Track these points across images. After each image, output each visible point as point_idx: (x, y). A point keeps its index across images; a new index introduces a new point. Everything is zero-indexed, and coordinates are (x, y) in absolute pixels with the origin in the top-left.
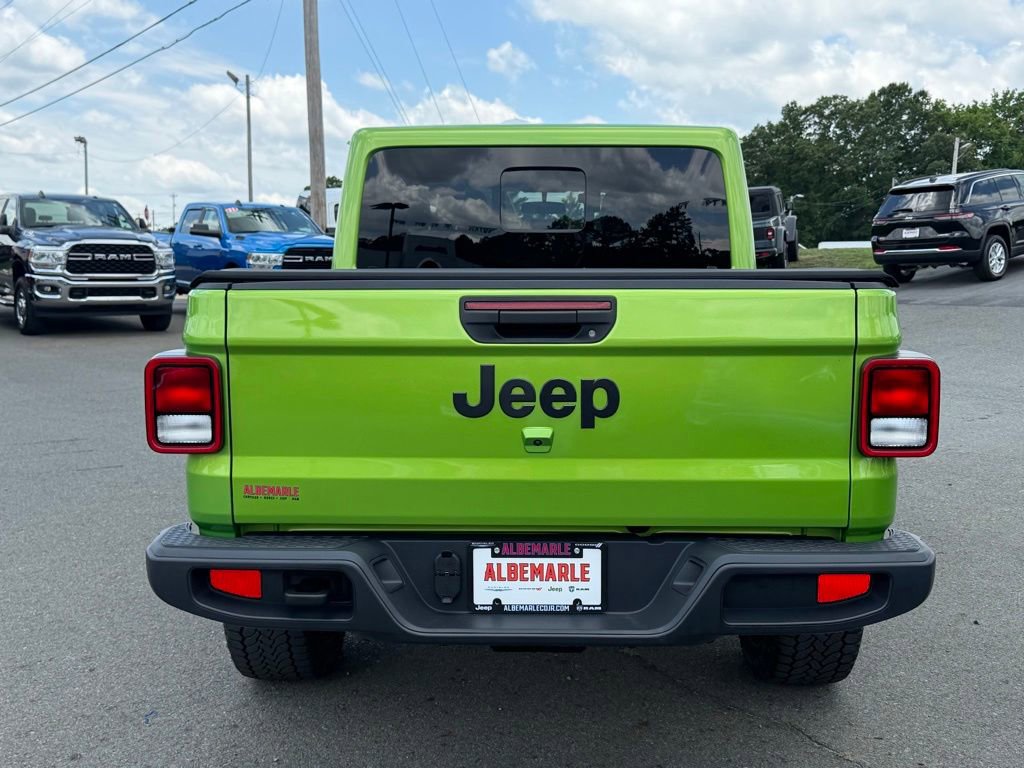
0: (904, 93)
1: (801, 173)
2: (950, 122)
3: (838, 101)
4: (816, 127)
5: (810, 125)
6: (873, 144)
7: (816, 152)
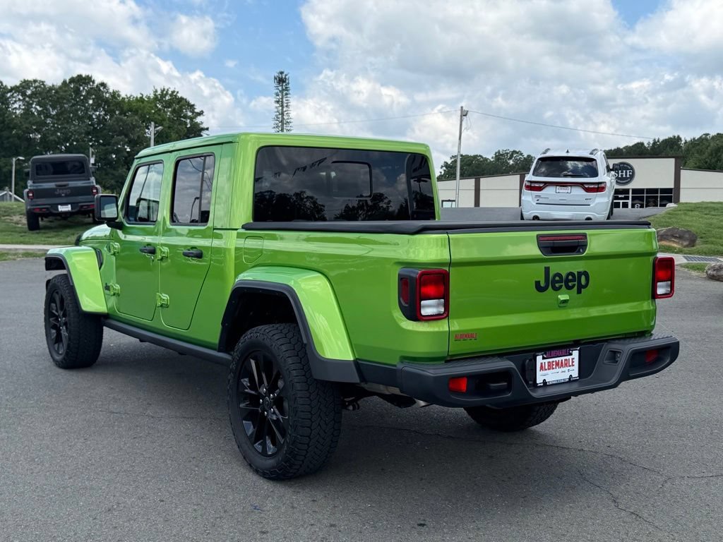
0: (89, 83)
1: (11, 140)
2: (125, 108)
3: (37, 84)
4: (21, 103)
5: (15, 101)
6: (69, 120)
7: (23, 123)
